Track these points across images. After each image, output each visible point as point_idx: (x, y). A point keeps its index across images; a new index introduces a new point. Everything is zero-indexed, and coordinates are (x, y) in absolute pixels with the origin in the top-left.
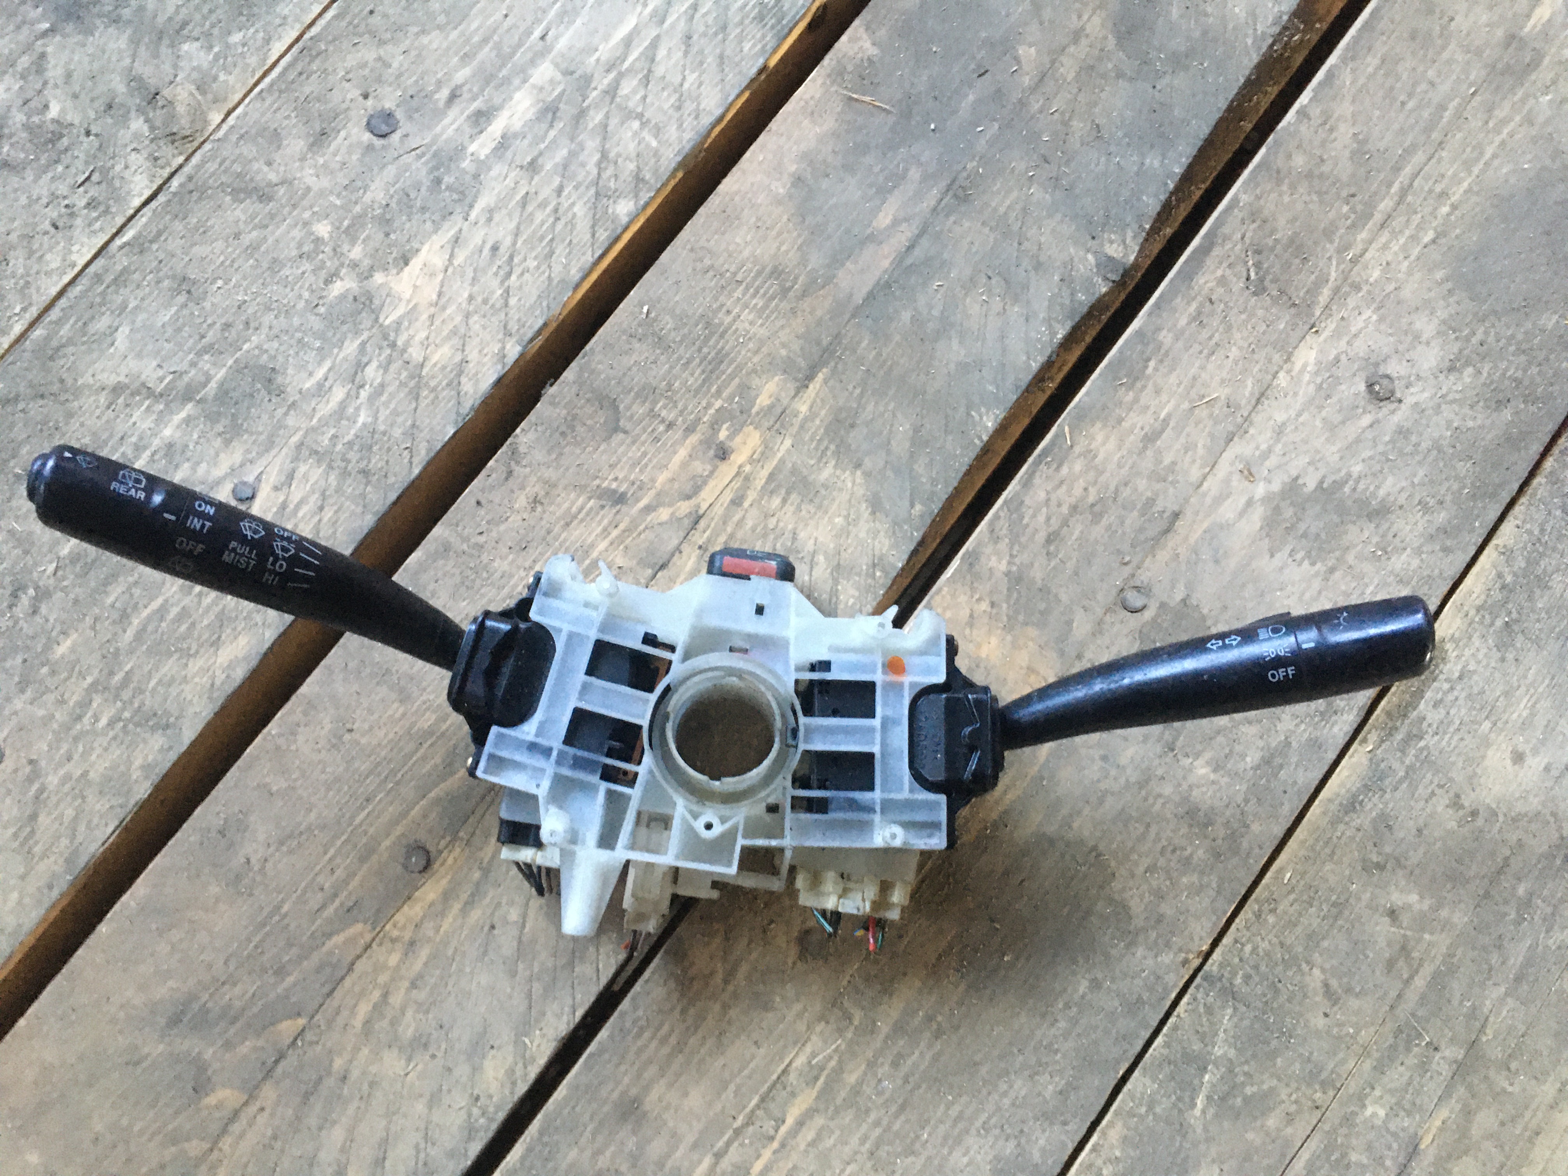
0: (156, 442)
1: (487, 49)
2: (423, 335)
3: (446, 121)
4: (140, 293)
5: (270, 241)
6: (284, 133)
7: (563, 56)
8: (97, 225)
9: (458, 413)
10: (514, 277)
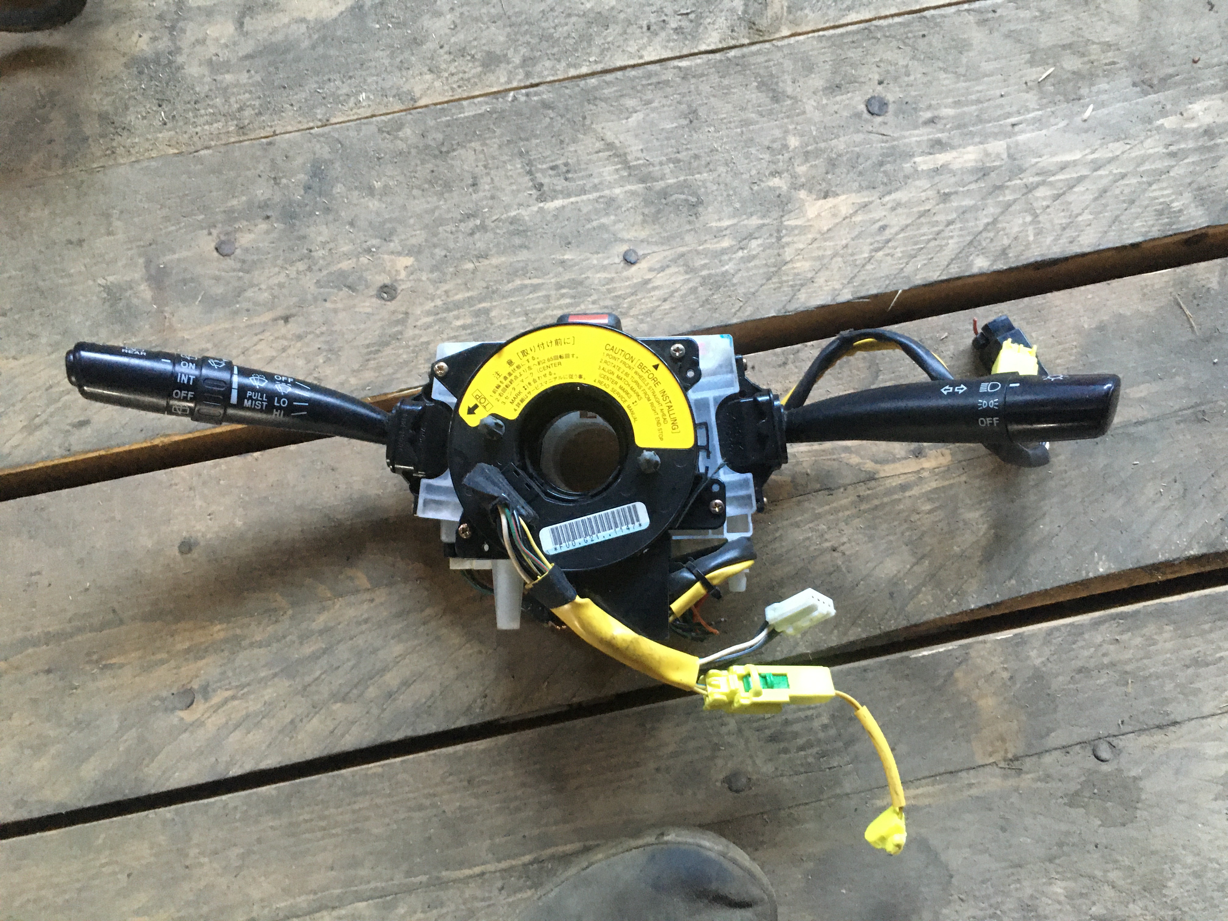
0: (607, 192)
1: (974, 107)
2: (801, 246)
3: (916, 132)
4: (664, 101)
5: (757, 126)
6: (816, 70)
7: (1017, 144)
8: (672, 44)
9: (784, 307)
10: (881, 253)
